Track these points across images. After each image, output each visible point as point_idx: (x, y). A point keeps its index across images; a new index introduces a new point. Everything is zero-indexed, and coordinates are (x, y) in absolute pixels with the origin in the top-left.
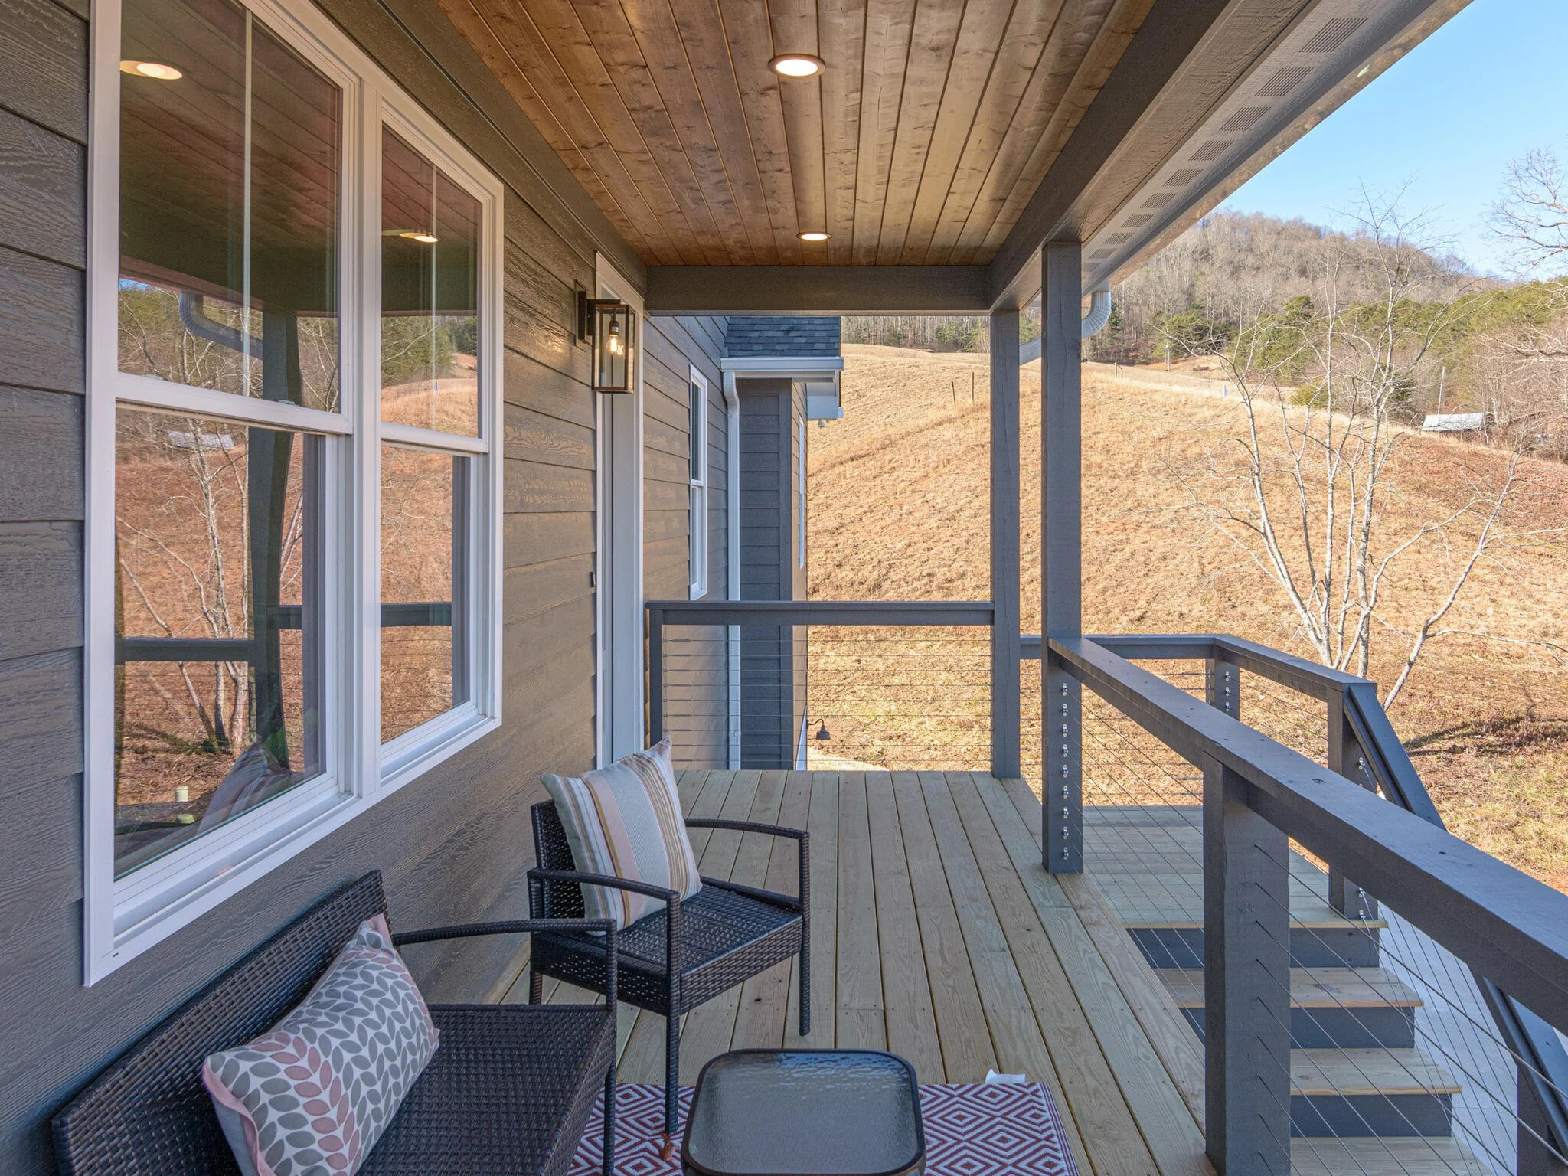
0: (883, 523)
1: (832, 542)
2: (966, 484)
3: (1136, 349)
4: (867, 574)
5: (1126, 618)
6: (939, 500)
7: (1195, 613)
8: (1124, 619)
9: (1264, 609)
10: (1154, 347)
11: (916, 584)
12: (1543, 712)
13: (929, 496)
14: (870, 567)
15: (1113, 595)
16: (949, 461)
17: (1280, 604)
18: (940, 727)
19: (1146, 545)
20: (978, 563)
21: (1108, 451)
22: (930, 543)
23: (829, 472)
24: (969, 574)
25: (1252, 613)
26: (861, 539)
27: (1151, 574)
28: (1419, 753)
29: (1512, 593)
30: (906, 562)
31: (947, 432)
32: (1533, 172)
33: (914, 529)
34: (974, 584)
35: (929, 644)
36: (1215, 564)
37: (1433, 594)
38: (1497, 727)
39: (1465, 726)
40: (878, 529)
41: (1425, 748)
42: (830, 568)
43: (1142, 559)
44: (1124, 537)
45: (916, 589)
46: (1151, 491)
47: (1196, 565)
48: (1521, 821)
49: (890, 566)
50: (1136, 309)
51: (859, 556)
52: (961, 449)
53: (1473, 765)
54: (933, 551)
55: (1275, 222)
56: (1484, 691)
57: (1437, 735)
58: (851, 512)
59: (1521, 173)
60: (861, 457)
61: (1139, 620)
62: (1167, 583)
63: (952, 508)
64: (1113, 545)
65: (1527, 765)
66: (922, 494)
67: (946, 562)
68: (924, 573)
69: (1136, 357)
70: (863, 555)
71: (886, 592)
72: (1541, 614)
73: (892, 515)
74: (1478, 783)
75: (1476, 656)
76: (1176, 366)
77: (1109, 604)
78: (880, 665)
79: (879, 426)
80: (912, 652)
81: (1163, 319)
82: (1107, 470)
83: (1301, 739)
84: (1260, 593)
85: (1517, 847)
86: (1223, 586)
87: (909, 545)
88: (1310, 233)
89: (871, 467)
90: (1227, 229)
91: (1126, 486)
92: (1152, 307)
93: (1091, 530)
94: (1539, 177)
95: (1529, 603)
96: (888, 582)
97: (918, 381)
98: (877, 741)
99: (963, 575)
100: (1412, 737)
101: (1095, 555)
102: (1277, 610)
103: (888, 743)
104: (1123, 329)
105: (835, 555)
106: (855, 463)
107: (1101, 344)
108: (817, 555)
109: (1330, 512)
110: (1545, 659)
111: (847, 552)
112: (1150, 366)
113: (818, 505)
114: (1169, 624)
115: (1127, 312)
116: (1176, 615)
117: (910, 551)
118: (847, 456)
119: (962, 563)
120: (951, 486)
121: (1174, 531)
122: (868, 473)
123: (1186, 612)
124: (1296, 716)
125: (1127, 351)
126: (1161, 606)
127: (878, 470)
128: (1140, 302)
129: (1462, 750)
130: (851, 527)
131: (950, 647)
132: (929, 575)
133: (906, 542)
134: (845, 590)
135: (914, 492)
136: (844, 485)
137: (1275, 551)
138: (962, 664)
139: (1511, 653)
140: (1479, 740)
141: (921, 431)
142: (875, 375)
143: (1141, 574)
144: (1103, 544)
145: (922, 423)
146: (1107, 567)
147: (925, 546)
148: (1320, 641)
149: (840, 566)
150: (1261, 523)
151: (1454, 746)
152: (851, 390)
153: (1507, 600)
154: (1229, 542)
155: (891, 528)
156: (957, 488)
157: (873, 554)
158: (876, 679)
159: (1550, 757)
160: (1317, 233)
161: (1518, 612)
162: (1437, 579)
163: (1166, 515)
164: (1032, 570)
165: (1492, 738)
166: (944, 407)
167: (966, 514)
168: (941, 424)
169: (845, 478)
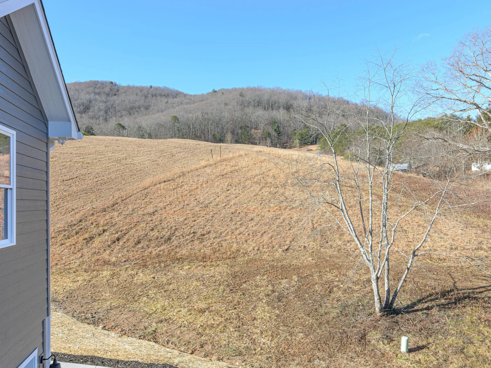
0: (175, 209)
1: (150, 219)
2: (214, 191)
3: (286, 143)
4: (164, 233)
5: (281, 250)
6: (202, 199)
7: (311, 246)
8: (280, 250)
9: (340, 243)
10: (293, 142)
11: (187, 237)
12: (459, 285)
13: (197, 197)
14: (167, 230)
15: (275, 239)
16: (207, 182)
17: (346, 240)
18: (189, 313)
19: (290, 216)
20: (216, 226)
21: (274, 177)
22: (196, 218)
23: (153, 187)
24: (212, 232)
25: (335, 245)
26: (164, 217)
27: (291, 229)
28: (413, 311)
29: (435, 231)
30: (184, 227)
31: (208, 170)
32: (429, 69)
33: (189, 212)
34: (214, 236)
35: (189, 267)
36: (318, 223)
37: (406, 233)
38: (444, 294)
39: (431, 295)
40: (172, 212)
41: (416, 308)
42: (148, 231)
43: (288, 222)
44: (280, 213)
45: (187, 240)
46: (292, 192)
47: (310, 224)
48: (466, 346)
49: (176, 229)
50: (286, 128)
51: (162, 225)
52: (213, 177)
53: (438, 316)
54: (197, 222)
55: (333, 99)
56: (434, 276)
57: (420, 301)
58: (161, 205)
59: (425, 69)
60: (169, 180)
61: (286, 250)
62: (299, 232)
63: (207, 202)
64: (276, 216)
65: (460, 314)
66: (194, 196)
67: (202, 227)
68: (191, 232)
69: (287, 146)
70: (164, 224)
71: (173, 242)
72: (448, 240)
73: (180, 205)
74: (442, 326)
75: (428, 260)
76: (301, 149)
77: (273, 243)
78: (165, 280)
79: (179, 168)
80: (181, 272)
81: (296, 132)
82: (274, 185)
83: (361, 307)
84: (338, 236)
85: (468, 362)
86: (323, 234)
87: (186, 219)
88: (345, 103)
89: (172, 185)
90: (317, 101)
91: (281, 191)
92: (292, 127)
93: (266, 210)
94: (431, 71)
95: (442, 235)
96: (175, 237)
97: (198, 150)
98: (154, 324)
99: (209, 232)
100: (409, 303)
101: (268, 221)
102: (345, 243)
103: (159, 325)
104: (282, 135)
105: (151, 225)
106: (166, 183)
107: (274, 141)
108: (142, 225)
109: (370, 199)
110: (454, 260)
111: (157, 223)
112: (292, 149)
113: (146, 202)
114: (300, 252)
115: (283, 129)
116: (302, 247)
117: (186, 222)
118: (162, 180)
119: (209, 227)
120: (207, 193)
121: (301, 210)
122: (171, 187)
123: (307, 245)
124: (358, 295)
125: (284, 143)
126: (296, 243)
127: (176, 186)
128: (288, 126)
129: (432, 308)
130: (160, 212)
131: (199, 268)
132: (194, 233)
133: (184, 218)
134: (153, 241)
135: (191, 195)
136: (159, 192)
137: (347, 218)
138: (205, 276)
139: (441, 258)
140: (438, 302)
141: (197, 170)
142: (181, 148)
143: (287, 229)
144: (272, 216)
145: (198, 166)
146: (273, 226)
147: (193, 219)
148: (369, 260)
149: (152, 230)
150: (340, 205)
151: (428, 306)
152: (169, 154)
153: (434, 234)
154: (324, 213)
155: (178, 211)
156: (210, 193)
157: (169, 224)
158: (160, 287)
159: (468, 309)
160: (348, 102)
161: (440, 240)
162: (406, 227)
163: (298, 203)
164: (241, 229)
165: (443, 301)
166: (208, 160)
167: (213, 204)
168: (206, 167)
169: (160, 190)
